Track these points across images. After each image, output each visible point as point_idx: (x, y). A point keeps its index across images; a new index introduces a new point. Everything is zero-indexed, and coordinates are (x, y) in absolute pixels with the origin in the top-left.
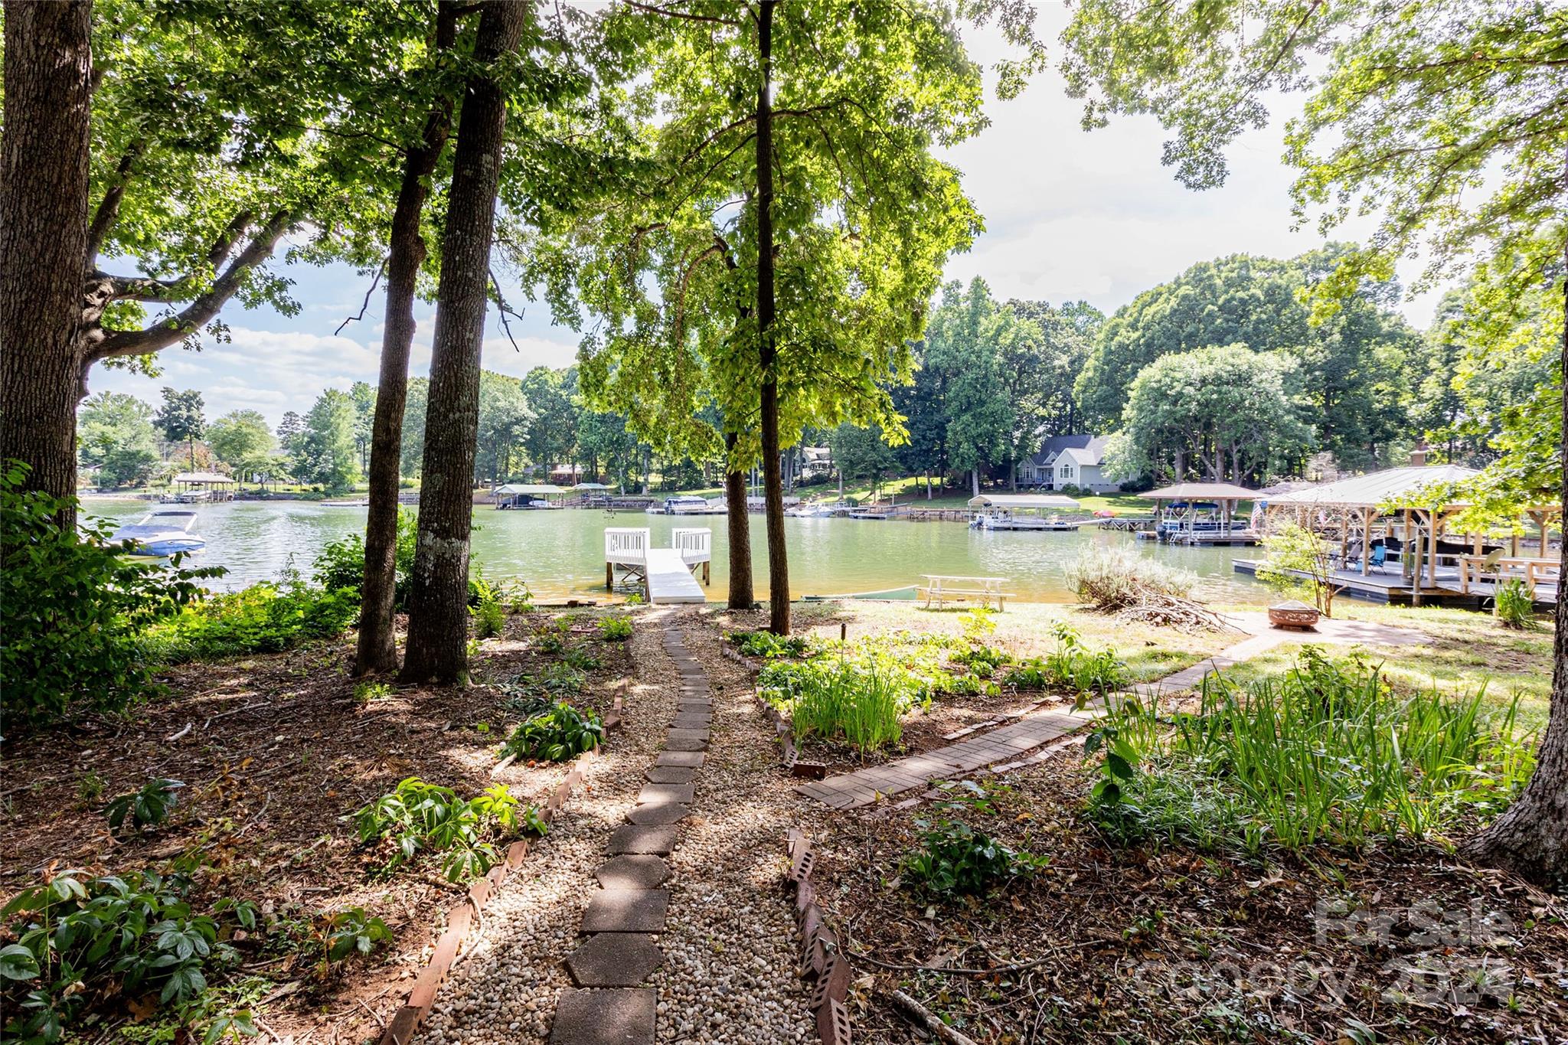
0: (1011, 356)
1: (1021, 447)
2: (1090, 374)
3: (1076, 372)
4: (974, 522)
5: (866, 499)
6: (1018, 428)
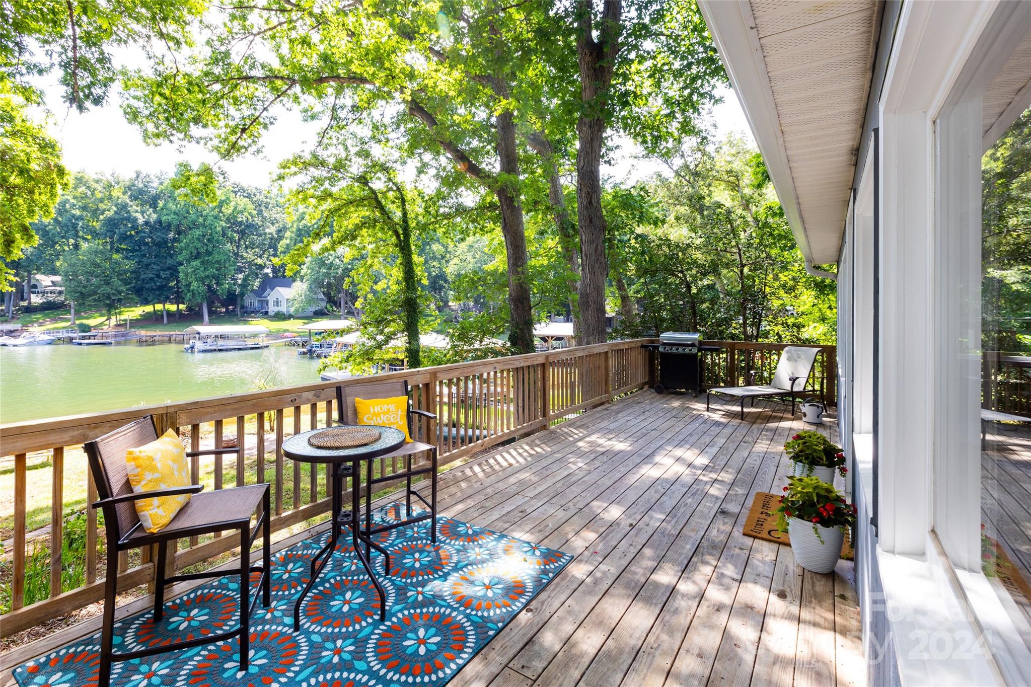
0: (232, 221)
1: (244, 285)
2: (288, 242)
3: (281, 238)
4: (188, 346)
5: (102, 324)
6: (241, 272)
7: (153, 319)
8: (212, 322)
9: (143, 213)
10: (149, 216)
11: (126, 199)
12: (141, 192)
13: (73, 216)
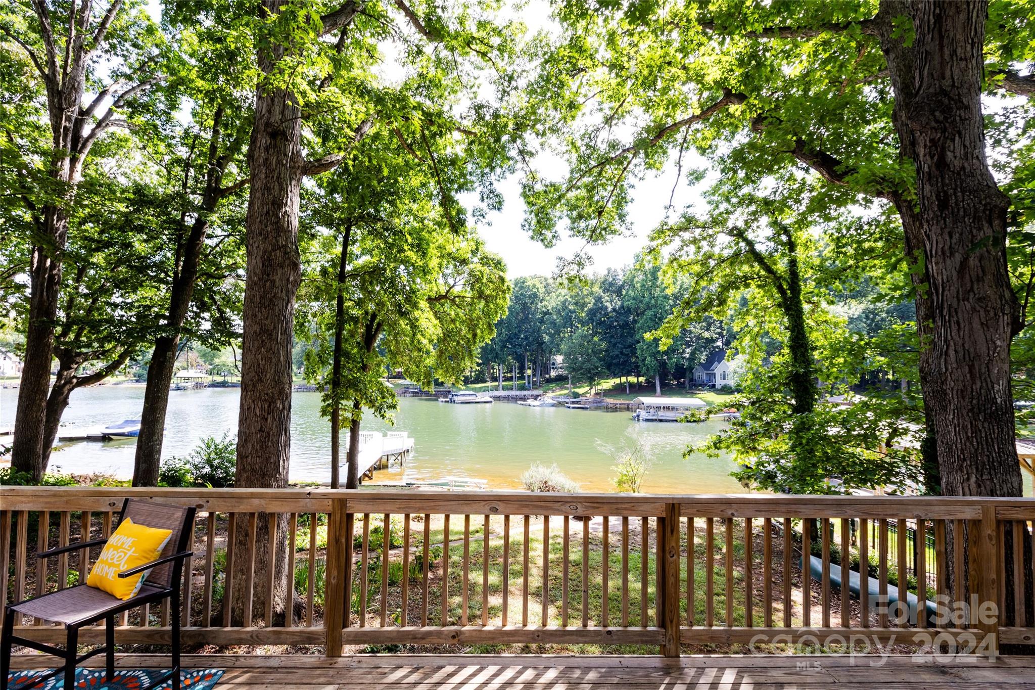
1: (692, 359)
4: (635, 414)
5: (587, 392)
6: (689, 346)
7: (619, 390)
8: (664, 393)
9: (611, 301)
10: (616, 303)
11: (601, 292)
12: (611, 284)
13: (570, 311)
